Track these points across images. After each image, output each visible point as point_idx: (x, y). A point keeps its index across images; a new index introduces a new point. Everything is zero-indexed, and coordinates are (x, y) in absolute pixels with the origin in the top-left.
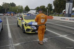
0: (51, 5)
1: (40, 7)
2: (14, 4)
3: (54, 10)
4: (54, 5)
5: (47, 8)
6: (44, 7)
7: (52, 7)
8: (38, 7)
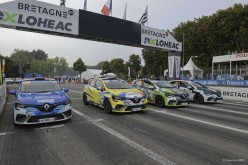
0: (138, 57)
1: (113, 61)
2: (43, 53)
3: (145, 69)
4: (144, 57)
5: (128, 64)
6: (121, 61)
7: (140, 62)
8: (106, 63)
